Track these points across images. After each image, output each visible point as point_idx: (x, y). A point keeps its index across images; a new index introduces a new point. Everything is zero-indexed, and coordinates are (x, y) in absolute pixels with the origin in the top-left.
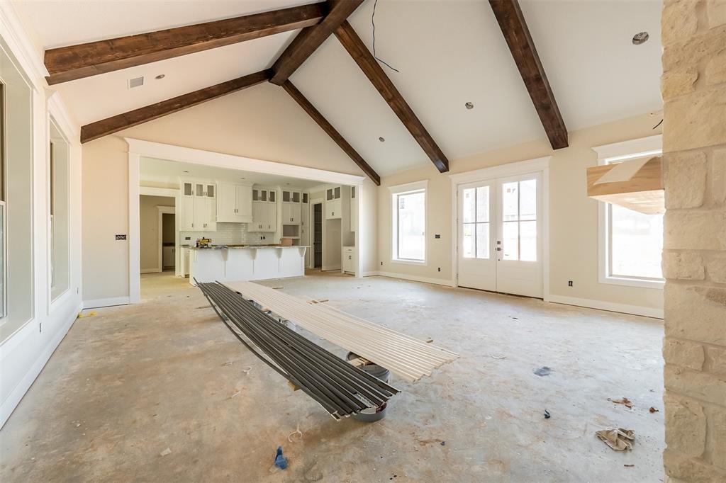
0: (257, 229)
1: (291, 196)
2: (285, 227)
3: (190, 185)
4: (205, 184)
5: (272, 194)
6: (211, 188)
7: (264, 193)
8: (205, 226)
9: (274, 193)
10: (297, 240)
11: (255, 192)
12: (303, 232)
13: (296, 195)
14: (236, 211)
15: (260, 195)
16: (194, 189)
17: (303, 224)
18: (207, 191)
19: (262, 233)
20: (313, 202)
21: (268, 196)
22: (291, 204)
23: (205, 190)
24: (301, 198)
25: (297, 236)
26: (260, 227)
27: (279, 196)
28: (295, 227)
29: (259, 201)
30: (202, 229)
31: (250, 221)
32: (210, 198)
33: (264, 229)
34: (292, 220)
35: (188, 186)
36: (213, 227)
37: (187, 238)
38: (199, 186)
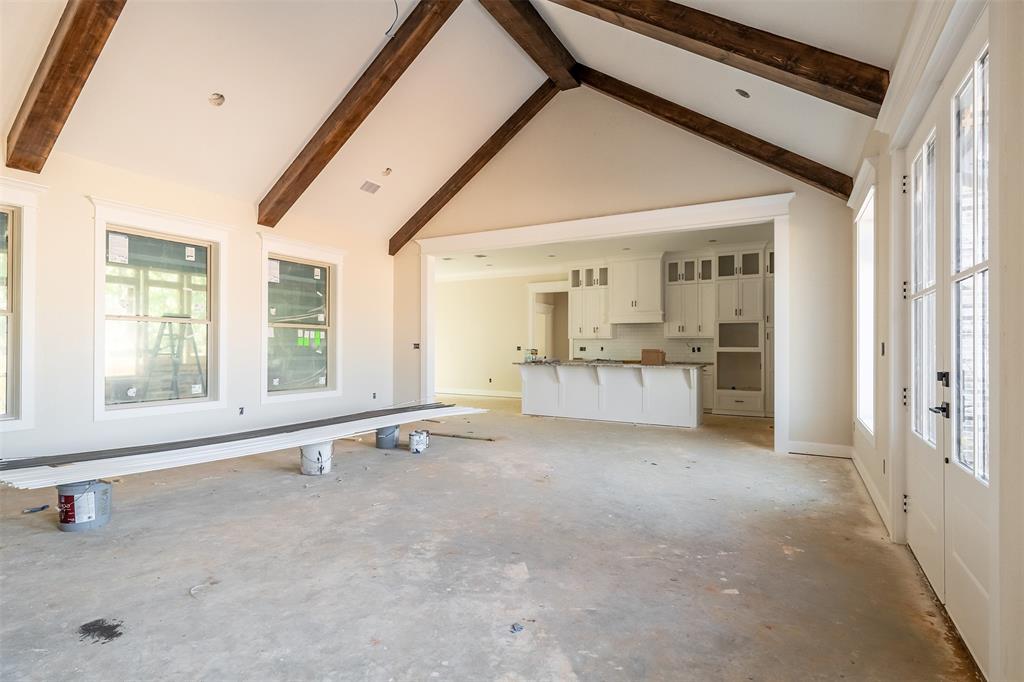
0: (676, 334)
1: (738, 263)
2: (723, 327)
3: (579, 271)
4: (596, 266)
5: (706, 265)
6: (604, 272)
7: (690, 265)
8: (595, 330)
9: (708, 261)
11: (672, 267)
12: (768, 336)
13: (749, 259)
14: (634, 304)
15: (681, 270)
16: (583, 277)
17: (766, 320)
18: (599, 277)
21: (698, 269)
22: (737, 280)
23: (596, 276)
24: (763, 263)
25: (757, 345)
26: (682, 329)
29: (679, 282)
30: (593, 335)
31: (659, 319)
32: (603, 287)
33: (691, 332)
34: (739, 312)
35: (576, 273)
36: (606, 332)
37: (582, 349)
38: (590, 272)
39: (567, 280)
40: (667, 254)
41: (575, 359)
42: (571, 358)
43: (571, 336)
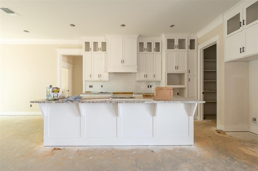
0: (143, 78)
1: (176, 43)
2: (169, 75)
3: (89, 43)
4: (100, 40)
5: (158, 44)
6: (104, 44)
7: (149, 44)
8: (99, 76)
9: (159, 43)
10: (182, 89)
11: (141, 44)
12: (189, 80)
13: (181, 42)
14: (123, 62)
15: (145, 46)
16: (92, 46)
17: (189, 71)
18: (101, 47)
19: (147, 82)
20: (201, 47)
21: (153, 46)
22: (176, 52)
23: (100, 46)
24: (187, 44)
25: (183, 84)
26: (146, 76)
27: (164, 45)
28: (181, 76)
29: (144, 52)
30: (98, 79)
31: (135, 71)
32: (104, 52)
33: (150, 78)
34: (177, 68)
35: (87, 44)
36: (105, 77)
37: (91, 87)
38: (95, 44)
39: (82, 48)
40: (140, 36)
41: (86, 92)
42: (84, 92)
43: (84, 79)
